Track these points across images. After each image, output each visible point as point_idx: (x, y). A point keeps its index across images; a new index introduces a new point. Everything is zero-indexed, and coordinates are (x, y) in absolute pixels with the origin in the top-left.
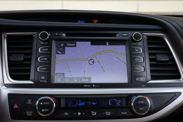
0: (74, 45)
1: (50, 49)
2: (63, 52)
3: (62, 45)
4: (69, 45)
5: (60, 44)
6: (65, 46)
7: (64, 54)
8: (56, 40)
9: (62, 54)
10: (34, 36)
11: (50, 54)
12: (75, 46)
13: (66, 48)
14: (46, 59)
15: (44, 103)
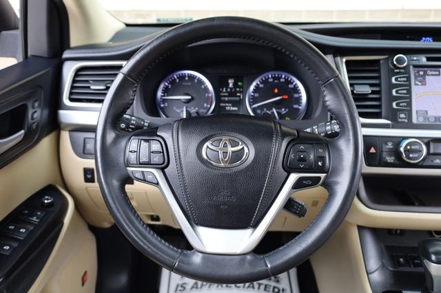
0: (437, 73)
1: (409, 79)
2: (423, 83)
3: (421, 73)
4: (430, 73)
5: (418, 72)
6: (425, 74)
7: (425, 85)
8: (415, 66)
9: (422, 85)
10: (381, 62)
11: (410, 85)
12: (439, 75)
13: (427, 77)
14: (405, 92)
15: (413, 147)
